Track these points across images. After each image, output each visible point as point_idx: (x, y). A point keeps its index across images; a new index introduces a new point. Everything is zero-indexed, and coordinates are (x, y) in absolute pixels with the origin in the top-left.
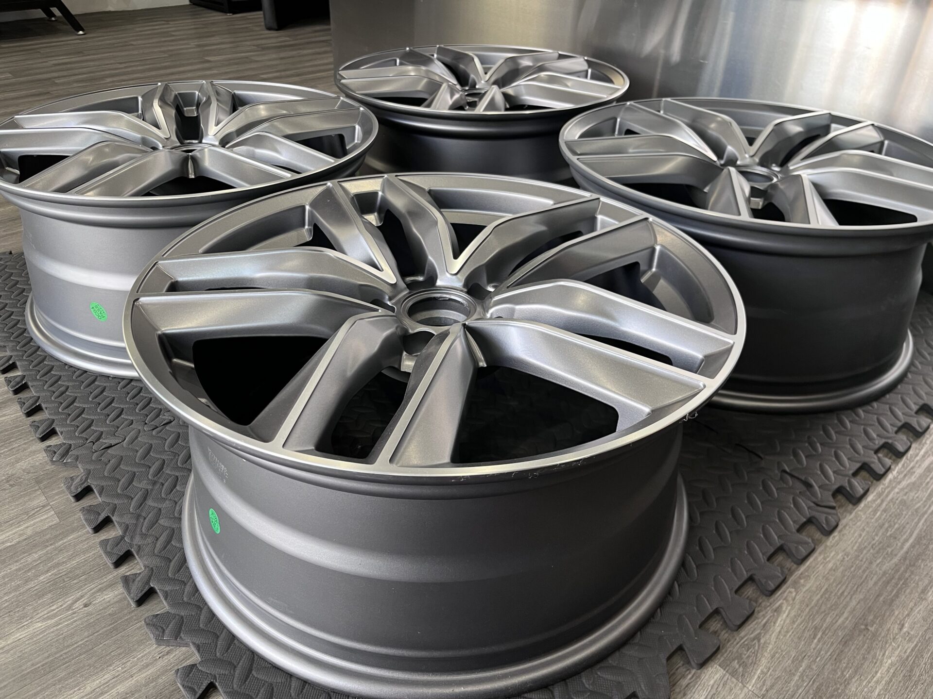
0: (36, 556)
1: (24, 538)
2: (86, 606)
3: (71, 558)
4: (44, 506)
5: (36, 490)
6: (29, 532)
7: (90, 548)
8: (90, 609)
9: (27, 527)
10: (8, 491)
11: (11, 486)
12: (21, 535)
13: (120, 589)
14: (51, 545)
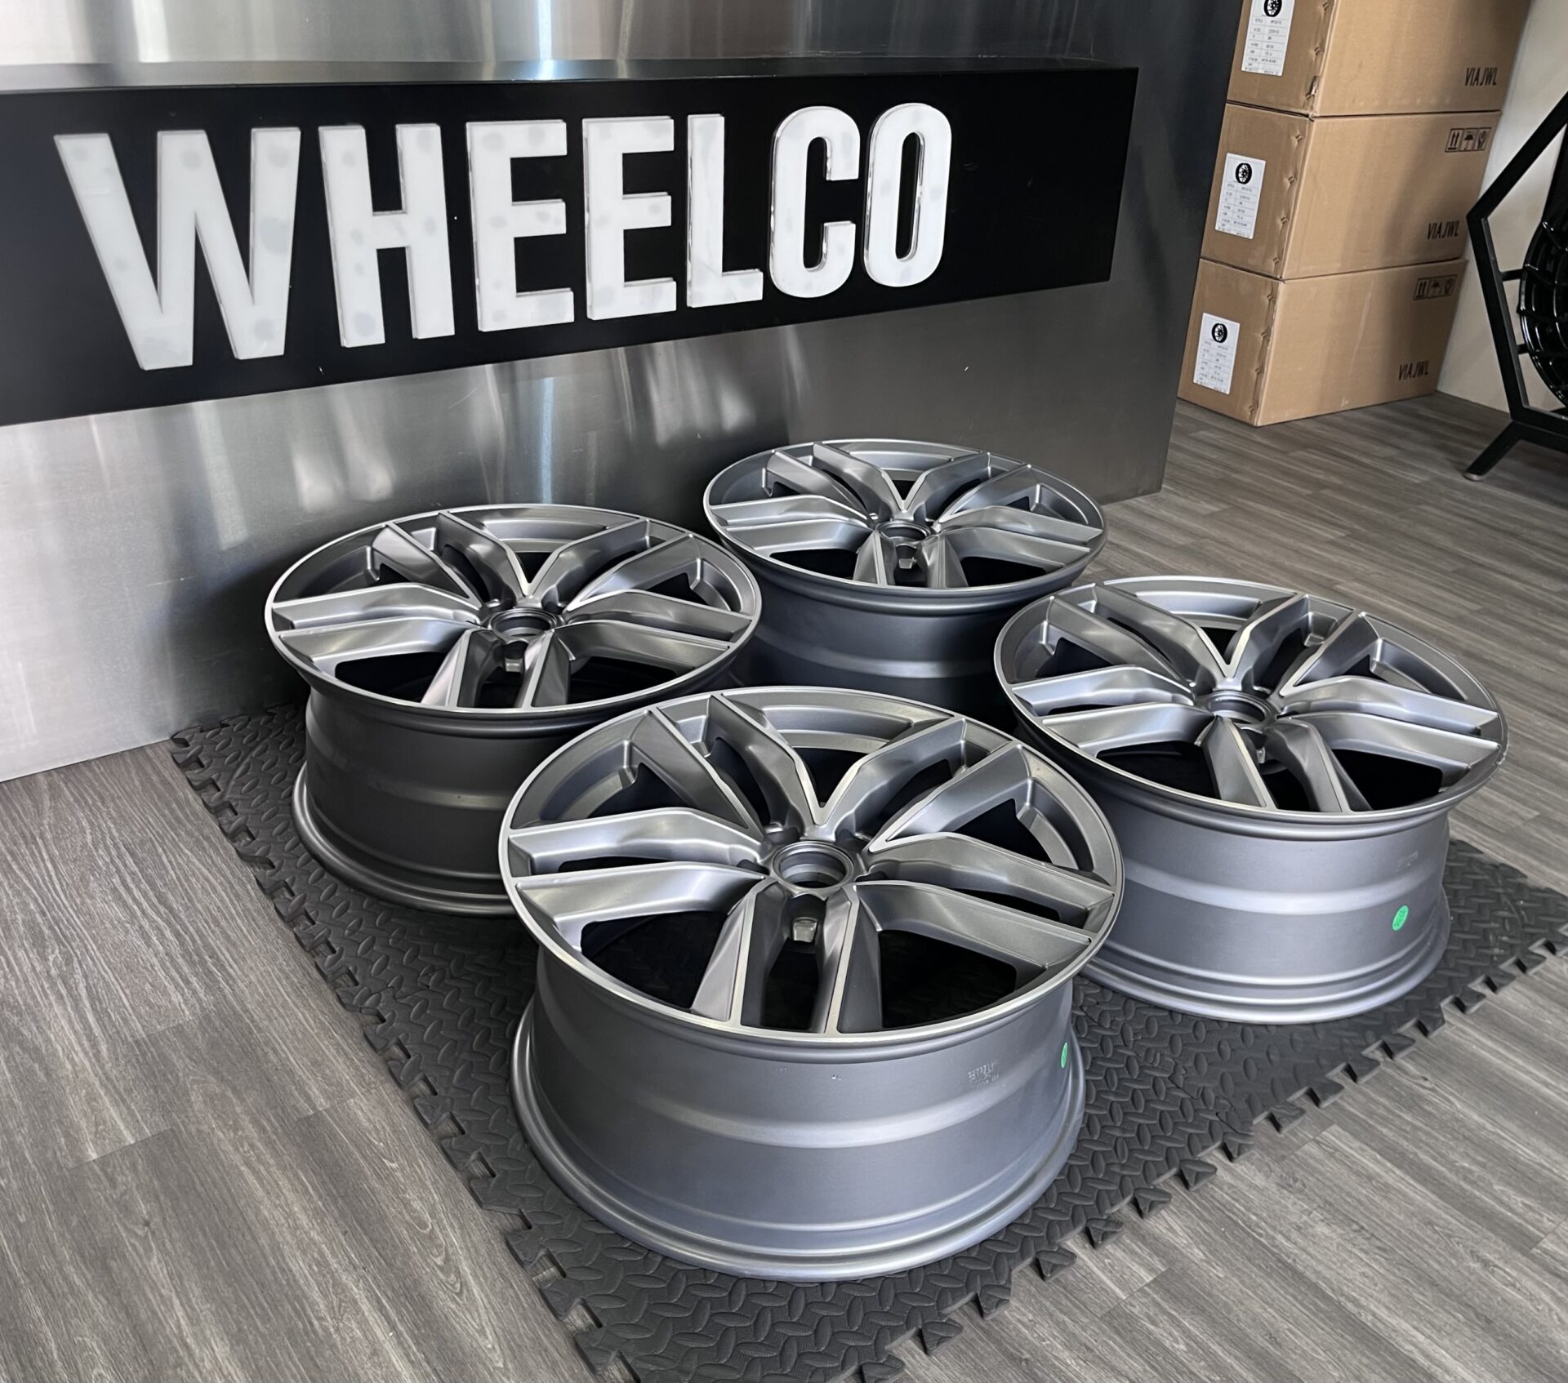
0: (1385, 1131)
1: (1365, 1147)
2: (1426, 1079)
3: (1376, 1103)
4: (1318, 1143)
5: (1297, 1156)
6: (1357, 1144)
7: (1360, 1092)
8: (1428, 1076)
9: (1351, 1148)
10: (1305, 1181)
11: (1295, 1180)
12: (1363, 1150)
13: (1399, 1058)
14: (1367, 1123)
